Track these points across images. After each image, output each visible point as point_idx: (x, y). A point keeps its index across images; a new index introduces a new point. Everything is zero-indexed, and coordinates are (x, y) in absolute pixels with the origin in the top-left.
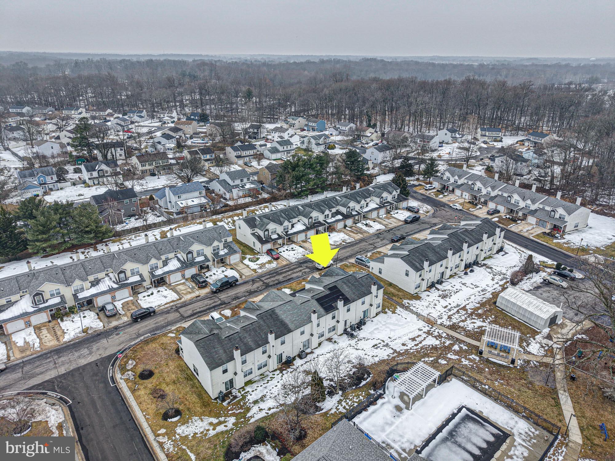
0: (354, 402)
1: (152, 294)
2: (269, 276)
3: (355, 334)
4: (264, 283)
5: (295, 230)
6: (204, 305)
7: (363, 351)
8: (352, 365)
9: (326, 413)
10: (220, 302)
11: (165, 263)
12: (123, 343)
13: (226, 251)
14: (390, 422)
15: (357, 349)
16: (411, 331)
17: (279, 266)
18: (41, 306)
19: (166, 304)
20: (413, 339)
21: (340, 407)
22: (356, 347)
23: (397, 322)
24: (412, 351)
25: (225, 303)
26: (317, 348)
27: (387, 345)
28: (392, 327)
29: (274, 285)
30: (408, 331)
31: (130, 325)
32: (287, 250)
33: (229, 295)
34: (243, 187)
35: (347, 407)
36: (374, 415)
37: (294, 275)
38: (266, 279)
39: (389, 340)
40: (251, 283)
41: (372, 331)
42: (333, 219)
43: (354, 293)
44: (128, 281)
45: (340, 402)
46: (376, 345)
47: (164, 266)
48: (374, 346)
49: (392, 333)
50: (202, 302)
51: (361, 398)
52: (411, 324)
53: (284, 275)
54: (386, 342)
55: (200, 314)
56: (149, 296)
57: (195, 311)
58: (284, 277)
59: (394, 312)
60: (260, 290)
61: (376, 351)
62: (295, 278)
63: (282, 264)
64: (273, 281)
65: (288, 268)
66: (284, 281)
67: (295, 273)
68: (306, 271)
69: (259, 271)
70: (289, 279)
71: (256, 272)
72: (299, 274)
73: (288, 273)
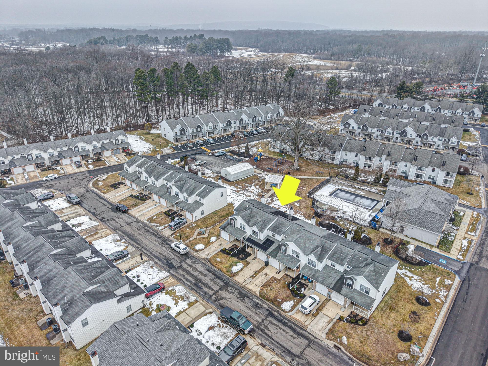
2: (206, 289)
6: (281, 331)
25: (271, 313)
37: (202, 269)
38: (212, 289)
40: (221, 302)
53: (201, 277)
57: (295, 335)
58: (205, 276)
60: (237, 289)
62: (207, 268)
63: (176, 282)
64: (215, 283)
65: (184, 276)
66: (215, 275)
67: (195, 269)
68: (192, 262)
69: (193, 299)
70: (210, 271)
71: (196, 301)
72: (199, 267)
73: (196, 274)
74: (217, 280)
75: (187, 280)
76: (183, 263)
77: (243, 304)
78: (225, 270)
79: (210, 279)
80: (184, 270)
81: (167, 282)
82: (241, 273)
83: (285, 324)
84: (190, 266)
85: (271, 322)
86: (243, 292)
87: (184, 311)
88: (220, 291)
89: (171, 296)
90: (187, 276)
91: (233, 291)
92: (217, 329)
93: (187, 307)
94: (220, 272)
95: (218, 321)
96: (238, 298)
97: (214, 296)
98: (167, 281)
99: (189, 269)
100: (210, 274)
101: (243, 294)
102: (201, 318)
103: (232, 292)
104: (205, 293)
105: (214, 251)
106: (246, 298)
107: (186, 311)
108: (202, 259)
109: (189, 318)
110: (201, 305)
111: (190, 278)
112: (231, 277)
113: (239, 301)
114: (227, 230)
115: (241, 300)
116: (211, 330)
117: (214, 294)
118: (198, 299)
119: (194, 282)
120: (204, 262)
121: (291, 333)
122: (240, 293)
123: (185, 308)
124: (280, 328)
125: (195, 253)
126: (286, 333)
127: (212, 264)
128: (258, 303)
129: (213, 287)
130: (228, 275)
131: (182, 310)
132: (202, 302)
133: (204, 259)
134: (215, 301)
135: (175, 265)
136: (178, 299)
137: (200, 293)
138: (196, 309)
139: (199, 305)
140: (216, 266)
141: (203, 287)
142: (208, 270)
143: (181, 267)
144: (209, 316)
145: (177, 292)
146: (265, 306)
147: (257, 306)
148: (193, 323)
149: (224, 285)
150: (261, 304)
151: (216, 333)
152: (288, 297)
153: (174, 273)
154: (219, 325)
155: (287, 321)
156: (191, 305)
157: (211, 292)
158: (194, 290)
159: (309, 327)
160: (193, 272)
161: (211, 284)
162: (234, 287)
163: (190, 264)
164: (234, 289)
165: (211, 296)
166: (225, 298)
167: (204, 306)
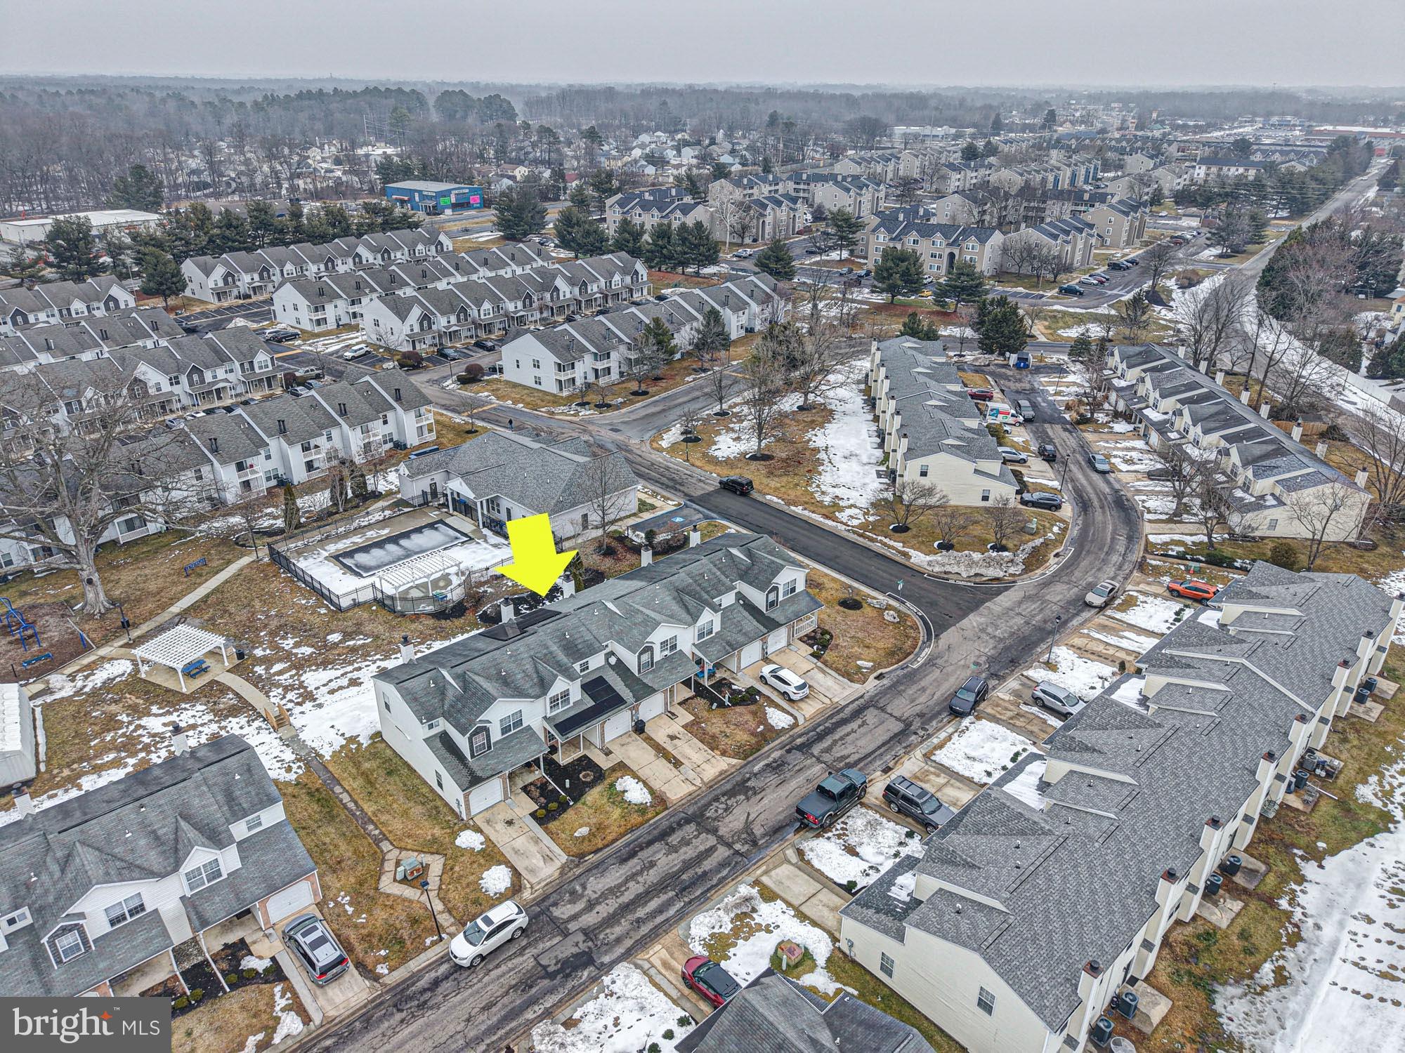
2: (707, 865)
4: (714, 831)
6: (849, 739)
10: (816, 750)
17: (679, 931)
19: (949, 738)
20: (354, 683)
25: (800, 748)
29: (680, 825)
30: (352, 700)
33: (801, 779)
37: (615, 876)
38: (711, 850)
40: (758, 831)
50: (863, 752)
52: (331, 715)
53: (652, 876)
57: (859, 722)
58: (652, 864)
59: (352, 740)
65: (639, 921)
66: (650, 843)
67: (613, 891)
68: (572, 902)
69: (748, 891)
70: (632, 854)
71: (758, 883)
72: (596, 885)
73: (634, 889)
74: (674, 839)
75: (660, 910)
76: (573, 926)
77: (768, 790)
78: (635, 818)
79: (667, 855)
80: (611, 920)
81: (666, 965)
82: (656, 785)
83: (828, 732)
84: (591, 906)
85: (828, 750)
86: (728, 786)
87: (797, 909)
88: (720, 833)
89: (735, 945)
90: (641, 913)
91: (723, 806)
92: (853, 840)
93: (779, 902)
94: (637, 833)
95: (829, 838)
96: (748, 799)
97: (737, 846)
98: (658, 963)
99: (604, 910)
100: (643, 854)
101: (734, 788)
102: (818, 871)
103: (726, 810)
104: (722, 865)
105: (537, 841)
106: (749, 784)
107: (796, 903)
108: (562, 874)
109: (820, 896)
110: (773, 873)
111: (653, 904)
112: (667, 808)
113: (759, 797)
114: (490, 773)
115: (755, 794)
116: (858, 850)
117: (729, 846)
118: (751, 879)
119: (672, 894)
120: (578, 871)
121: (854, 725)
122: (731, 793)
123: (784, 906)
124: (842, 738)
125: (527, 895)
126: (853, 731)
127: (600, 850)
128: (767, 765)
129: (702, 848)
130: (657, 814)
131: (792, 913)
132: (759, 872)
133: (563, 870)
134: (754, 843)
135: (575, 950)
136: (748, 925)
137: (724, 878)
138: (787, 883)
139: (770, 877)
140: (610, 838)
141: (700, 871)
142: (623, 861)
143: (588, 933)
144: (810, 855)
145: (716, 930)
146: (776, 755)
147: (776, 767)
148: (840, 885)
149: (698, 824)
150: (770, 759)
151: (865, 840)
152: (754, 714)
153: (620, 950)
154: (839, 836)
155: (822, 728)
156: (769, 896)
157: (722, 853)
158: (708, 890)
159: (835, 700)
160: (627, 897)
161: (688, 853)
162: (709, 804)
163: (580, 905)
164: (716, 804)
165: (737, 853)
167: (775, 868)
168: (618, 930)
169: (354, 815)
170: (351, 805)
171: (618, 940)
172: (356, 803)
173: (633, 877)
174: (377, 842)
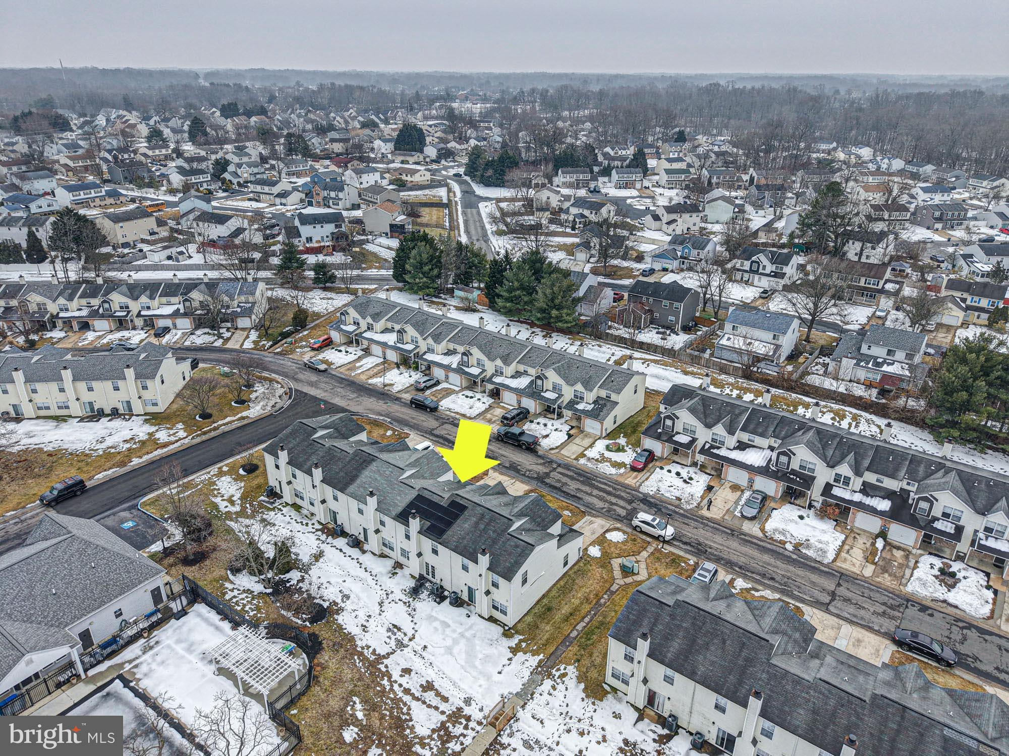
0: (244, 605)
1: (472, 397)
2: (570, 474)
3: (424, 595)
4: (547, 473)
5: (736, 455)
7: (378, 612)
8: (339, 600)
9: (227, 579)
11: (517, 375)
12: (387, 416)
13: (590, 407)
14: (193, 648)
15: (381, 604)
16: (460, 683)
17: (614, 477)
18: (399, 345)
19: (456, 413)
20: (428, 687)
21: (236, 592)
22: (386, 602)
23: (480, 656)
24: (385, 682)
26: (374, 554)
27: (401, 645)
28: (461, 648)
29: (546, 484)
30: (455, 677)
31: (405, 404)
32: (678, 474)
34: (879, 365)
35: (234, 600)
36: (212, 629)
37: (592, 500)
38: (560, 473)
39: (419, 648)
41: (436, 619)
42: (857, 497)
43: (464, 538)
44: (467, 369)
45: (248, 591)
46: (399, 629)
47: (512, 377)
48: (395, 626)
49: (442, 651)
51: (251, 614)
52: (482, 681)
53: (586, 489)
54: (411, 643)
55: (441, 441)
56: (467, 397)
58: (578, 489)
59: (514, 650)
60: (524, 475)
61: (383, 631)
62: (581, 502)
63: (621, 480)
64: (559, 481)
65: (615, 489)
66: (564, 492)
67: (601, 499)
68: (615, 510)
69: (582, 461)
70: (574, 496)
71: (576, 459)
72: (599, 504)
73: (595, 492)
74: (558, 485)
75: (606, 484)
76: (629, 508)
77: (511, 460)
79: (569, 486)
80: (619, 497)
81: (635, 478)
87: (588, 448)
89: (616, 461)
91: (527, 473)
93: (585, 453)
96: (519, 466)
101: (512, 470)
102: (562, 444)
103: (530, 472)
104: (569, 470)
106: (508, 465)
107: (584, 448)
108: (598, 516)
110: (568, 456)
111: (603, 486)
112: (536, 490)
115: (515, 464)
116: (545, 435)
117: (555, 469)
118: (575, 461)
120: (594, 512)
122: (518, 471)
123: (588, 451)
125: (619, 525)
129: (561, 476)
130: (542, 492)
131: (591, 449)
132: (569, 460)
133: (595, 517)
136: (603, 459)
138: (573, 452)
139: (571, 456)
140: (567, 505)
141: (576, 476)
143: (630, 502)
144: (554, 447)
145: (611, 467)
148: (569, 438)
149: (544, 479)
151: (538, 433)
153: (634, 492)
156: (583, 456)
158: (587, 472)
160: (603, 494)
161: (565, 480)
162: (528, 477)
163: (616, 507)
166: (537, 464)
168: (623, 494)
169: (595, 614)
170: (587, 620)
171: (629, 493)
172: (584, 618)
173: (590, 494)
174: (613, 593)
